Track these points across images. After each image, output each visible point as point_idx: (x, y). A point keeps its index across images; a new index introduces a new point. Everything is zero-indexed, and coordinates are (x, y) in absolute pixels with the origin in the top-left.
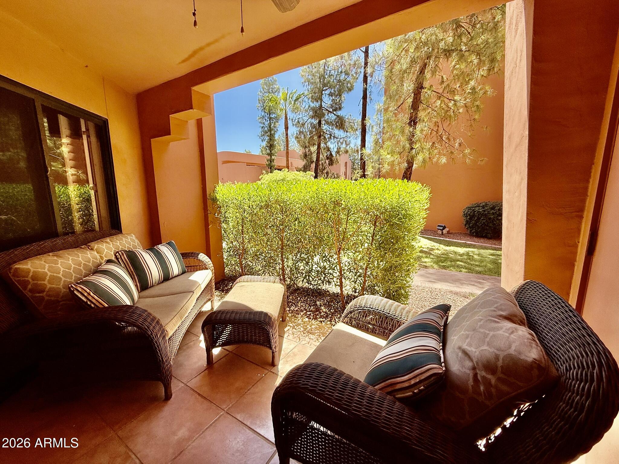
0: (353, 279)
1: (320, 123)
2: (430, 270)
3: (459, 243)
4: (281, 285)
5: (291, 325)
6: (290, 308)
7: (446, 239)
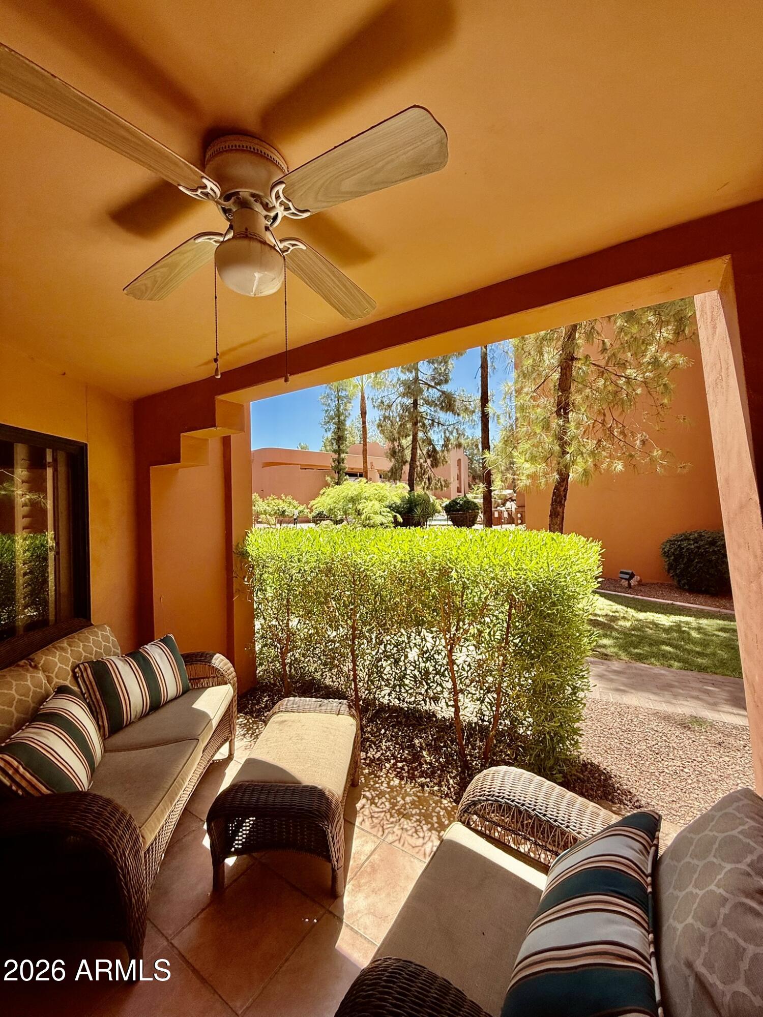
0: (478, 696)
1: (415, 403)
2: (614, 664)
3: (661, 604)
4: (350, 717)
5: (368, 794)
6: (367, 753)
7: (637, 597)
